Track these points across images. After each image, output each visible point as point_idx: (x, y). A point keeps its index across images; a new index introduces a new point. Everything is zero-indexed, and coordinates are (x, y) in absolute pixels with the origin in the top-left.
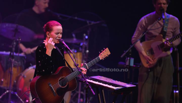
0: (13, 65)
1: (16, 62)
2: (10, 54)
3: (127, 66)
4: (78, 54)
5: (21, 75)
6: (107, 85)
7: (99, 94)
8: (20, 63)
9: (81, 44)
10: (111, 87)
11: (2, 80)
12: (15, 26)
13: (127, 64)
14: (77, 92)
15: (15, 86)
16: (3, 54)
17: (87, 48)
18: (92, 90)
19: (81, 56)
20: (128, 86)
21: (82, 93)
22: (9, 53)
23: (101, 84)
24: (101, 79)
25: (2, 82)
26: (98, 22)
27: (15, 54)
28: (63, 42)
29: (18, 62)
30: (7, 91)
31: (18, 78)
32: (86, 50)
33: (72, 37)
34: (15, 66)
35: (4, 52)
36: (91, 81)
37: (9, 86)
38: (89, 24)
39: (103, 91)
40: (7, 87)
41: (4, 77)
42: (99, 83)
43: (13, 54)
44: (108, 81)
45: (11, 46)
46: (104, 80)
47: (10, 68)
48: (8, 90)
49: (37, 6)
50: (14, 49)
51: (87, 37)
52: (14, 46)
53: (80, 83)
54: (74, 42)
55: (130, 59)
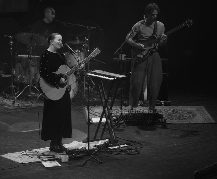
0: (31, 65)
1: (34, 63)
2: (29, 56)
3: (120, 60)
4: (82, 53)
5: (38, 72)
6: (104, 77)
7: (99, 84)
8: (36, 63)
9: (84, 45)
10: (107, 78)
11: (24, 77)
12: (30, 34)
13: (120, 59)
14: (83, 83)
15: (34, 81)
16: (23, 57)
17: (88, 48)
18: (92, 82)
19: (84, 55)
20: (121, 76)
21: (86, 83)
22: (27, 56)
23: (100, 76)
24: (100, 73)
25: (24, 78)
26: (95, 27)
27: (32, 56)
28: (68, 46)
29: (35, 62)
30: (28, 86)
31: (35, 75)
32: (87, 49)
33: (76, 39)
34: (33, 66)
35: (24, 56)
36: (92, 75)
37: (29, 81)
38: (88, 30)
39: (102, 81)
40: (28, 82)
41: (25, 75)
42: (98, 76)
43: (31, 56)
44: (105, 74)
45: (29, 51)
46: (102, 73)
47: (29, 68)
48: (29, 84)
49: (46, 17)
50: (31, 52)
51: (87, 40)
52: (31, 50)
53: (84, 77)
54: (78, 43)
55: (121, 55)
